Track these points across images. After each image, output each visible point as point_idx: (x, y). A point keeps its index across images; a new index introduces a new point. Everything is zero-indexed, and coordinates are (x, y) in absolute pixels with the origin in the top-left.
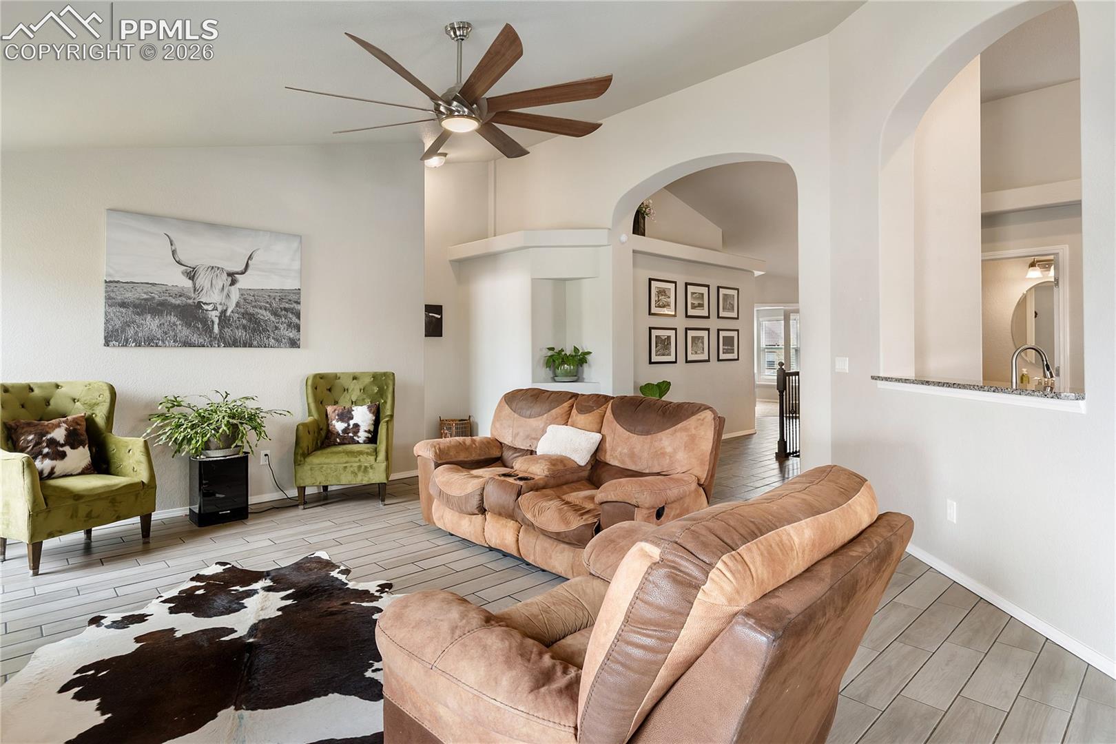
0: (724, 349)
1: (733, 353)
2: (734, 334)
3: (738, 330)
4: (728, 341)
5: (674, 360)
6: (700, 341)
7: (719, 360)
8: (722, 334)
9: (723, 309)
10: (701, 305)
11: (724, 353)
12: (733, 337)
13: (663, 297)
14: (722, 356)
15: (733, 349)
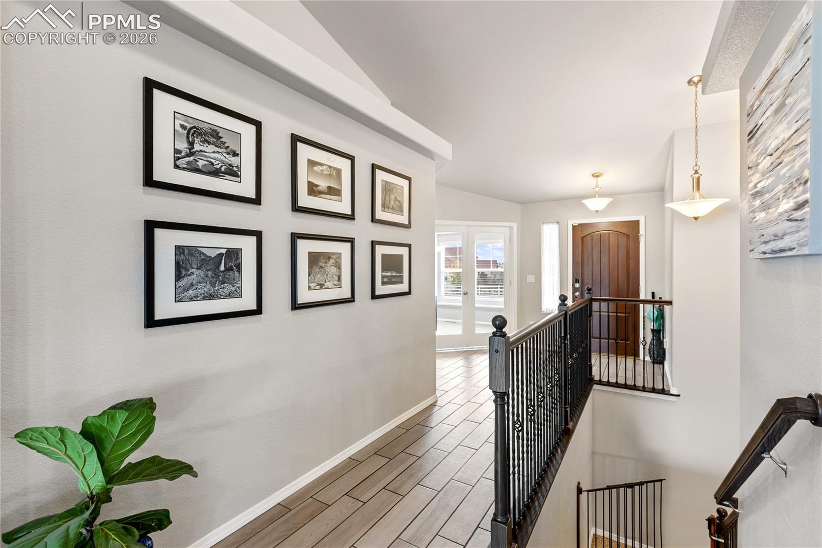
0: (383, 277)
1: (402, 282)
2: (404, 251)
3: (409, 246)
4: (393, 264)
5: (254, 307)
6: (332, 261)
7: (374, 296)
8: (380, 250)
9: (383, 206)
10: (333, 192)
11: (383, 283)
12: (401, 256)
13: (211, 148)
14: (381, 290)
15: (402, 277)
